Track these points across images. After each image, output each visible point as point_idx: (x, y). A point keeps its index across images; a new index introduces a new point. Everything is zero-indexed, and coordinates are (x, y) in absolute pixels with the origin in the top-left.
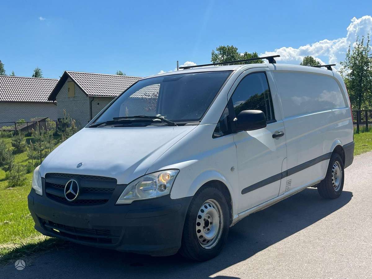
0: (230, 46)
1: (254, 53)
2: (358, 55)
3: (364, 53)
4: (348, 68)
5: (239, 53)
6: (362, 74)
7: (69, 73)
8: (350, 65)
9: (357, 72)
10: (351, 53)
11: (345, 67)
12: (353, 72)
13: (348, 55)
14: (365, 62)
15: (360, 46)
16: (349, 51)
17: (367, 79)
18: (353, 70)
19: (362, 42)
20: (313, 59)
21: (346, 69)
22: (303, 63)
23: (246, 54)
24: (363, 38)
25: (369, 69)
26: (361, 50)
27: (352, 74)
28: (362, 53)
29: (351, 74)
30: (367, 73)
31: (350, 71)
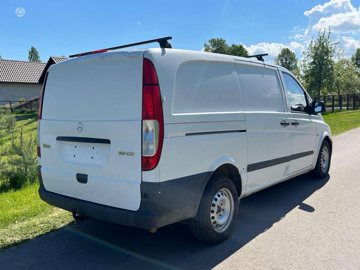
0: (220, 39)
1: (240, 45)
2: (320, 45)
3: (325, 44)
4: (311, 57)
5: (227, 45)
6: (322, 62)
7: (53, 58)
8: (312, 54)
9: (318, 61)
10: (314, 44)
11: (308, 56)
12: (314, 61)
13: (310, 46)
14: (325, 52)
15: (322, 38)
16: (312, 42)
17: (326, 68)
18: (314, 60)
19: (324, 34)
20: (289, 50)
21: (308, 58)
22: (281, 53)
23: (233, 46)
24: (324, 30)
25: (329, 58)
26: (322, 42)
27: (314, 63)
28: (323, 43)
29: (312, 63)
30: (327, 62)
31: (312, 60)
